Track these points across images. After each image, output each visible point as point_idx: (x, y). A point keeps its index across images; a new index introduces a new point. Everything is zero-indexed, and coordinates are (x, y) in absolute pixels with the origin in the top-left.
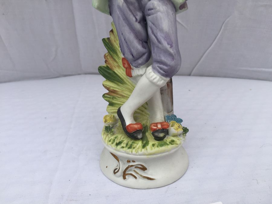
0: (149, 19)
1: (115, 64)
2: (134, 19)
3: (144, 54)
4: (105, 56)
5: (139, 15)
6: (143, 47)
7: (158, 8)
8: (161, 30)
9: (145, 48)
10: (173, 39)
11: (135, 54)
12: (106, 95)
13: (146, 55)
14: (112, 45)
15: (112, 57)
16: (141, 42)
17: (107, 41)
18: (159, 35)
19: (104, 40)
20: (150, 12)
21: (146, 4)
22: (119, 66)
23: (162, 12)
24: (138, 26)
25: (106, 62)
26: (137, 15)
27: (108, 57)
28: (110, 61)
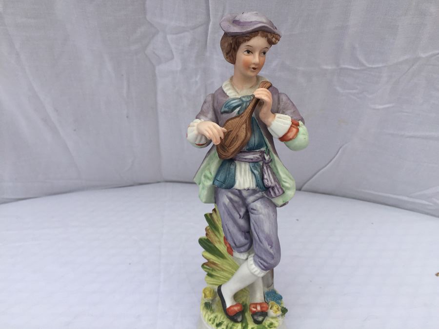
0: (252, 216)
1: (217, 239)
2: (238, 216)
3: (246, 245)
4: (206, 229)
5: (243, 211)
6: (246, 238)
7: (260, 211)
8: (263, 231)
9: (248, 239)
10: (273, 239)
11: (238, 244)
12: (205, 266)
13: (248, 245)
14: (215, 223)
15: (213, 232)
16: (244, 233)
17: (209, 217)
18: (261, 235)
19: (206, 215)
20: (252, 211)
21: (250, 204)
22: (220, 242)
23: (263, 215)
24: (242, 222)
25: (207, 234)
26: (241, 211)
27: (210, 231)
28: (212, 235)
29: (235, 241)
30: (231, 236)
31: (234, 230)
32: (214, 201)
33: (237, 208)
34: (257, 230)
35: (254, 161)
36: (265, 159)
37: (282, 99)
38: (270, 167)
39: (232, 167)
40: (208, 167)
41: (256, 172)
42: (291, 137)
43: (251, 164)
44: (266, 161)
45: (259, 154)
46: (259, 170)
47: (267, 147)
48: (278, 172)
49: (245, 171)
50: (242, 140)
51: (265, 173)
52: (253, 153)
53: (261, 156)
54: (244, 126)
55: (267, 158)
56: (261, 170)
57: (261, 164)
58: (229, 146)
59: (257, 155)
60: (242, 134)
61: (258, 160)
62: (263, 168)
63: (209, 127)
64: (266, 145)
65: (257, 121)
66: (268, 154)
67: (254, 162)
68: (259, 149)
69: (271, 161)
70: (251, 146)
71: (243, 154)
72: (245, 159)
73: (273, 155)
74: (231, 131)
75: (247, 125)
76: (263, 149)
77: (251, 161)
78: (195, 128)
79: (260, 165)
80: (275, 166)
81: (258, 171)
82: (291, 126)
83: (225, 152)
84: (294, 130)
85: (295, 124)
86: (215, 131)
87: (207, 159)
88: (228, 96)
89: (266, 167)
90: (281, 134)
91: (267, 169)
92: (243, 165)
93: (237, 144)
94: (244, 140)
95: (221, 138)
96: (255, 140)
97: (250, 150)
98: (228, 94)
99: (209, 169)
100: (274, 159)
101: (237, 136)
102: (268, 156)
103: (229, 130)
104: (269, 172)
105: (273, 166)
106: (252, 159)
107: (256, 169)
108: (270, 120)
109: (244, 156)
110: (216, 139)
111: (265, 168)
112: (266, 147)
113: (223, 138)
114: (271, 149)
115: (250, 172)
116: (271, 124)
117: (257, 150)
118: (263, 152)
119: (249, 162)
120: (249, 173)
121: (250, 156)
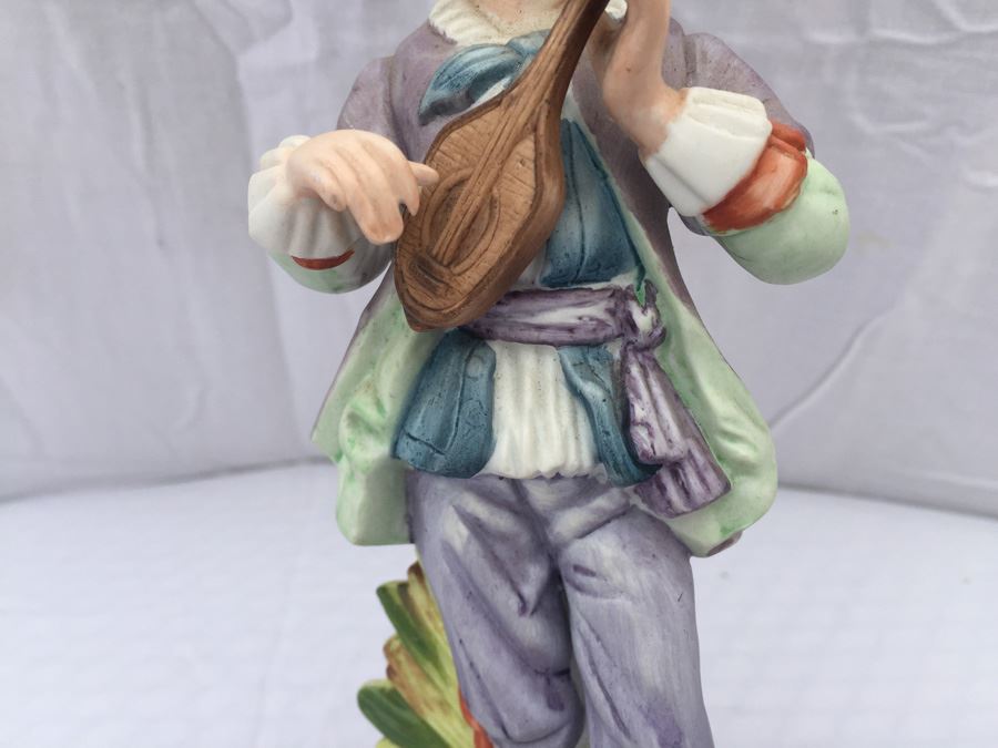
0: (579, 603)
1: (431, 693)
2: (514, 602)
3: (554, 732)
4: (388, 650)
5: (534, 578)
7: (617, 577)
8: (633, 678)
11: (516, 732)
13: (565, 733)
14: (420, 623)
15: (415, 661)
16: (541, 681)
17: (398, 600)
19: (383, 592)
20: (580, 578)
21: (566, 544)
22: (444, 705)
23: (632, 598)
24: (532, 631)
25: (390, 672)
26: (524, 577)
27: (402, 657)
28: (409, 673)
29: (505, 717)
30: (484, 693)
31: (499, 669)
32: (406, 534)
33: (509, 566)
34: (604, 671)
35: (580, 335)
36: (634, 327)
37: (704, 54)
38: (657, 367)
39: (477, 369)
40: (368, 377)
41: (590, 389)
42: (768, 202)
43: (568, 354)
44: (641, 340)
45: (603, 305)
46: (609, 384)
47: (642, 271)
48: (696, 390)
49: (539, 389)
50: (516, 224)
51: (639, 397)
52: (572, 298)
53: (612, 312)
54: (527, 148)
55: (643, 320)
56: (614, 378)
57: (617, 356)
58: (456, 259)
59: (596, 310)
60: (518, 191)
61: (601, 335)
62: (624, 370)
63: (339, 152)
64: (638, 261)
65: (592, 139)
66: (651, 298)
67: (584, 345)
68: (608, 280)
69: (662, 336)
70: (563, 262)
71: (527, 305)
72: (541, 328)
73: (671, 309)
74: (461, 182)
75: (543, 145)
76: (623, 281)
77: (565, 336)
78: (279, 171)
79: (609, 357)
80: (684, 363)
81: (601, 384)
82: (769, 145)
83: (433, 290)
84: (785, 163)
85: (790, 140)
86: (373, 170)
87: (363, 338)
88: (452, 43)
89: (642, 366)
90: (716, 187)
91: (645, 376)
92: (528, 358)
93: (494, 247)
94: (527, 223)
95: (403, 207)
96: (581, 232)
97: (562, 284)
98: (450, 35)
99: (372, 388)
100: (679, 328)
101: (492, 203)
102: (650, 313)
103: (453, 178)
104: (657, 390)
105: (670, 363)
106: (571, 330)
107: (592, 375)
108: (660, 109)
109: (532, 314)
110: (377, 209)
111: (635, 370)
112: (635, 272)
113: (413, 209)
114: (662, 279)
115: (564, 392)
116: (663, 134)
117: (595, 286)
118: (622, 296)
119: (558, 345)
120: (558, 396)
121: (562, 314)
